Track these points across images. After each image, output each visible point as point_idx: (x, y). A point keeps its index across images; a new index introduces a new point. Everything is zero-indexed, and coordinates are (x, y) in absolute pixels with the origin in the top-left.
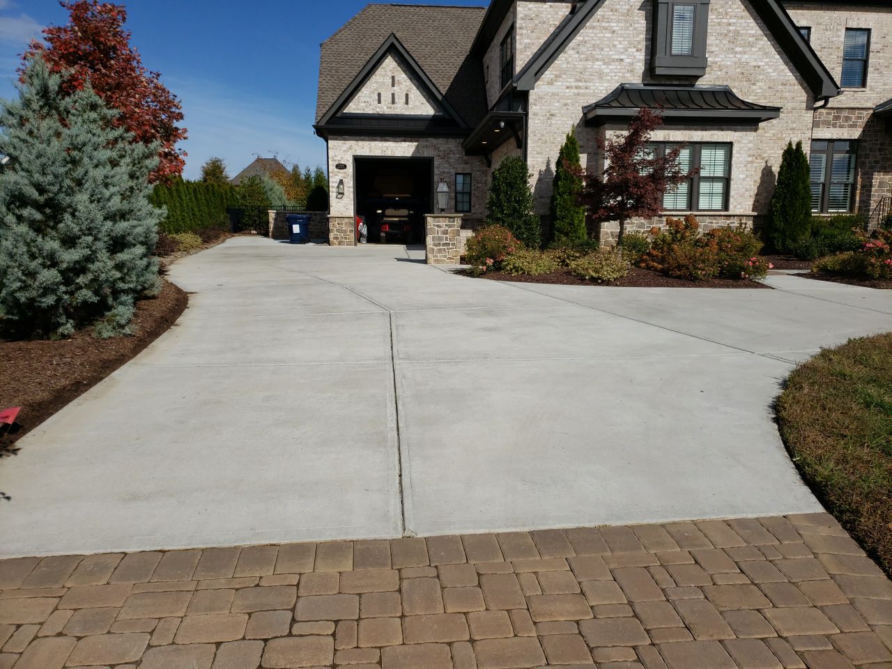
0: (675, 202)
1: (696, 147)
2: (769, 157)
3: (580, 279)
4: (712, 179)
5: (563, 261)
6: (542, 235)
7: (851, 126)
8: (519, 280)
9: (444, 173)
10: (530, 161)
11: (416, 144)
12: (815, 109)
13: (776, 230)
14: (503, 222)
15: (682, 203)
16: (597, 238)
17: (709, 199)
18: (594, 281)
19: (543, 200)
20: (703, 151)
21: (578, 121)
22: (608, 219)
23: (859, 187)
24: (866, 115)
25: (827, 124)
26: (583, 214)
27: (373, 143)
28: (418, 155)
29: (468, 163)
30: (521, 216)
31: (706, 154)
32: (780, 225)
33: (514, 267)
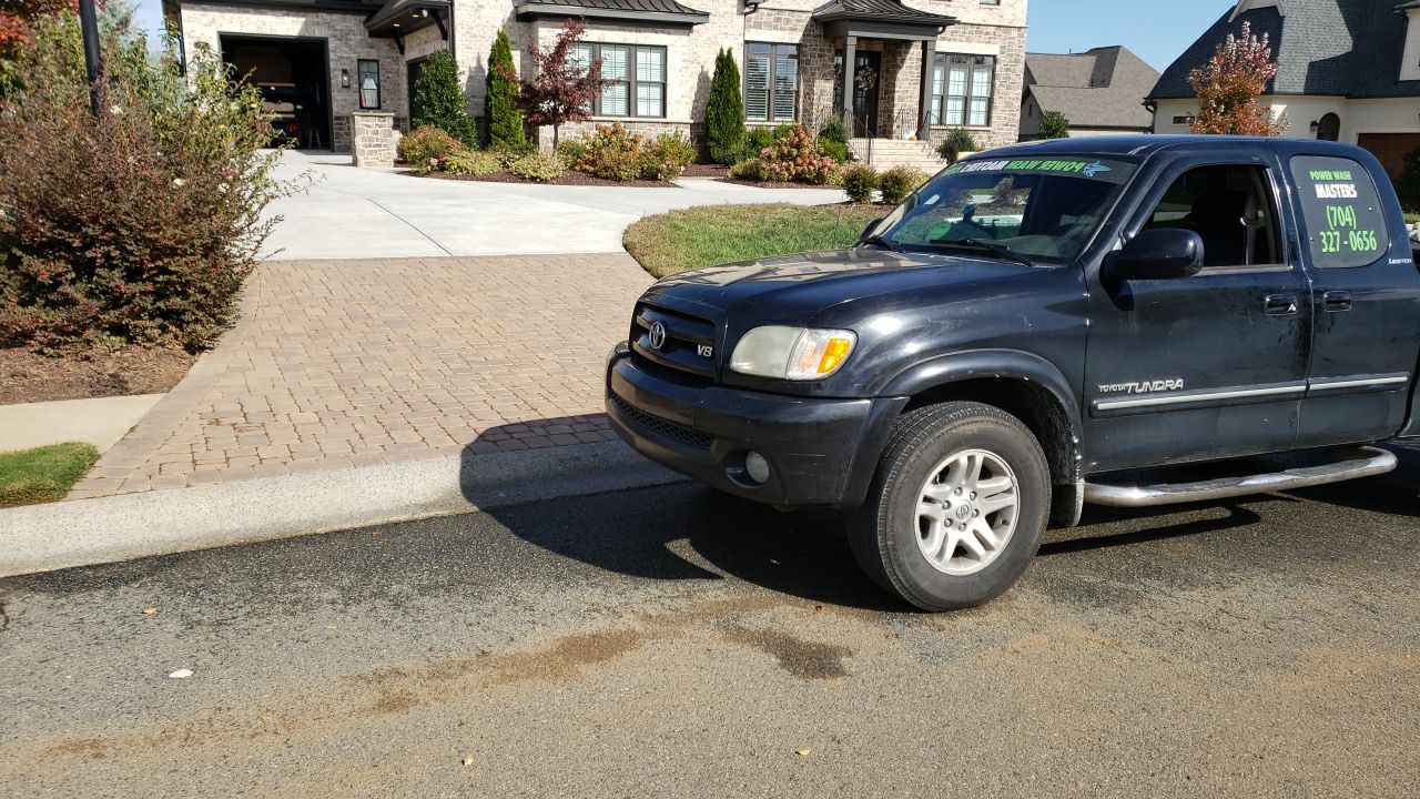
0: (614, 105)
1: (632, 48)
2: (705, 62)
3: (522, 178)
4: (649, 84)
5: (504, 163)
6: (479, 138)
7: (791, 29)
8: (464, 178)
9: (343, 58)
10: (459, 57)
11: (303, 19)
12: (746, 14)
13: (712, 139)
14: (436, 123)
15: (621, 107)
16: (536, 142)
17: (648, 106)
18: (533, 179)
19: (476, 100)
20: (639, 54)
21: (508, 15)
22: (543, 124)
23: (802, 94)
24: (806, 18)
25: (770, 26)
26: (520, 117)
27: (245, 16)
28: (307, 34)
29: (372, 47)
30: (454, 117)
31: (641, 56)
32: (715, 133)
33: (459, 167)
